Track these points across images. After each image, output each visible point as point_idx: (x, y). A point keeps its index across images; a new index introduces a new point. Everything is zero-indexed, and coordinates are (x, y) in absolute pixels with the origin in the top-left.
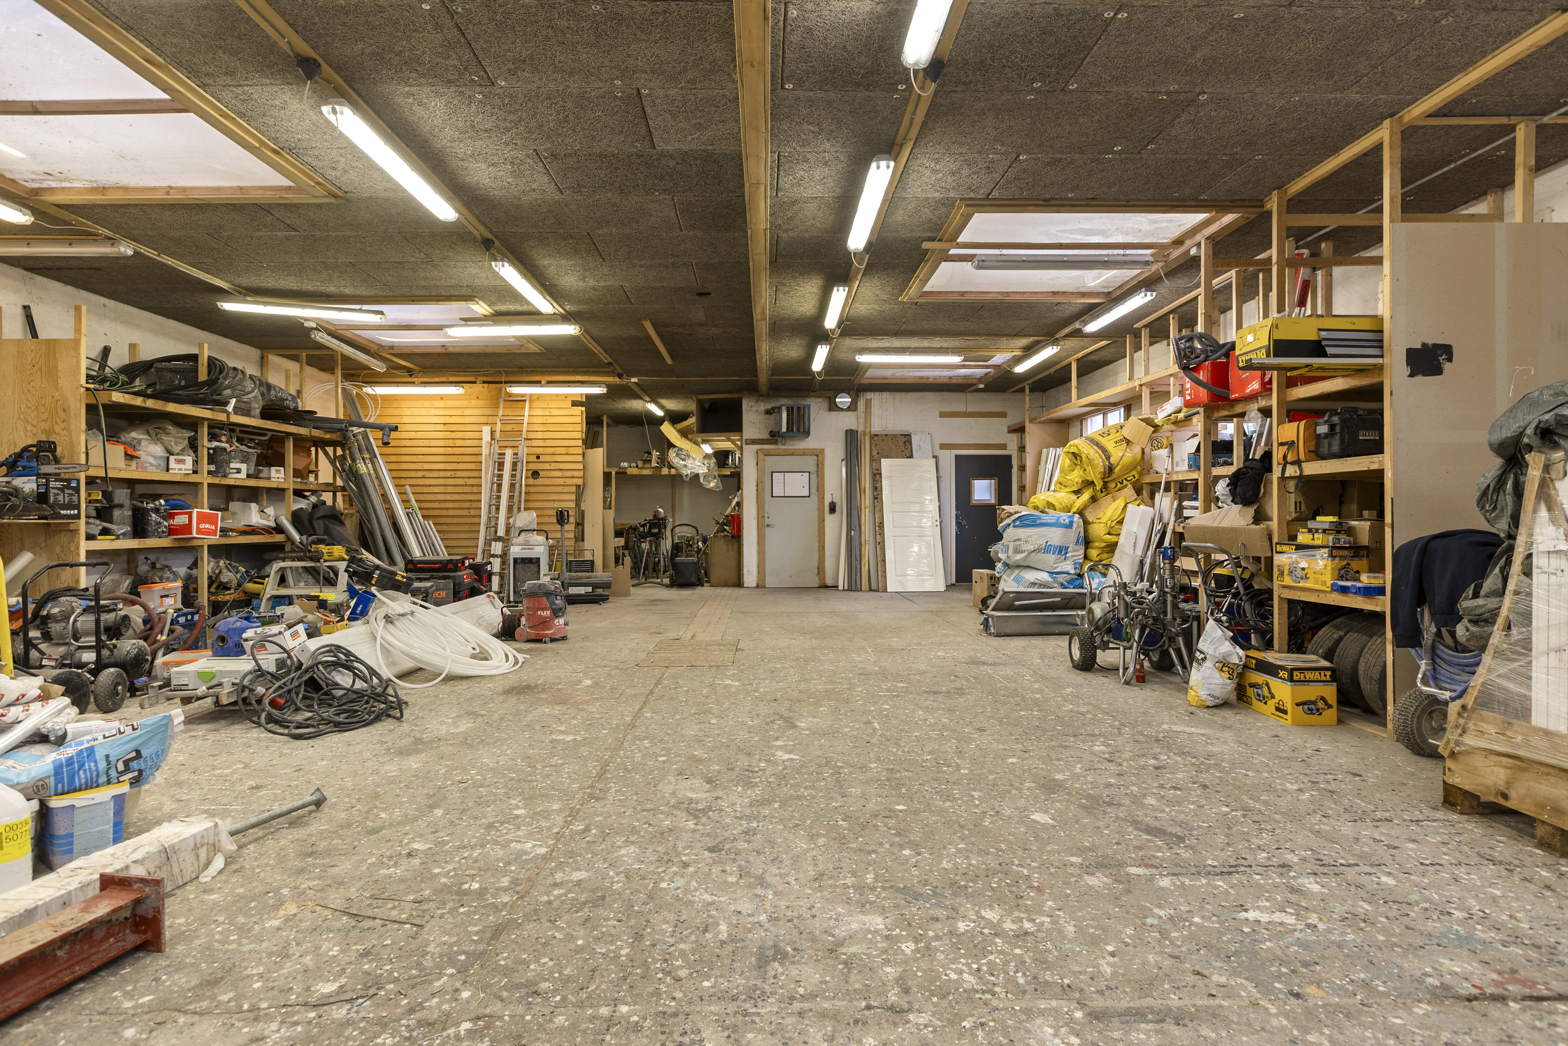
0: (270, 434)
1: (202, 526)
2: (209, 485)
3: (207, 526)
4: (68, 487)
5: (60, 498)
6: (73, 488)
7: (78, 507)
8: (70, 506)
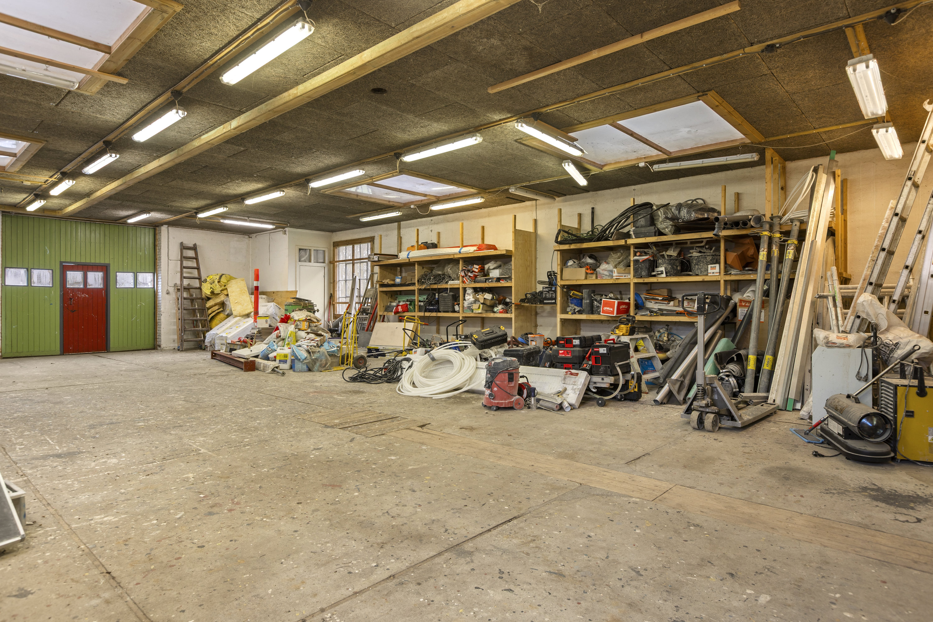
0: (705, 241)
1: (605, 308)
2: (635, 284)
3: (608, 308)
4: (551, 290)
5: (548, 295)
6: (553, 291)
7: (555, 299)
8: (551, 299)
